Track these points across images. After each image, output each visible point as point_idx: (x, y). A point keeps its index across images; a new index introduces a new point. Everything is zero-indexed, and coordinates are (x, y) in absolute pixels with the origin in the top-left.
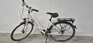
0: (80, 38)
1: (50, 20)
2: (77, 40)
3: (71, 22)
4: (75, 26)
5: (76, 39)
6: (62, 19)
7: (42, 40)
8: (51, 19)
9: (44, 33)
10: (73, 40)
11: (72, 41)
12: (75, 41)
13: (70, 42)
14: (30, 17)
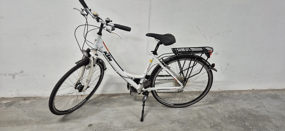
0: (221, 96)
1: (155, 53)
2: (216, 101)
3: (204, 56)
4: (213, 65)
5: (212, 98)
6: (183, 50)
7: (131, 108)
8: (156, 50)
9: (138, 87)
10: (206, 101)
11: (204, 105)
12: (211, 102)
13: (201, 105)
14: (101, 45)
